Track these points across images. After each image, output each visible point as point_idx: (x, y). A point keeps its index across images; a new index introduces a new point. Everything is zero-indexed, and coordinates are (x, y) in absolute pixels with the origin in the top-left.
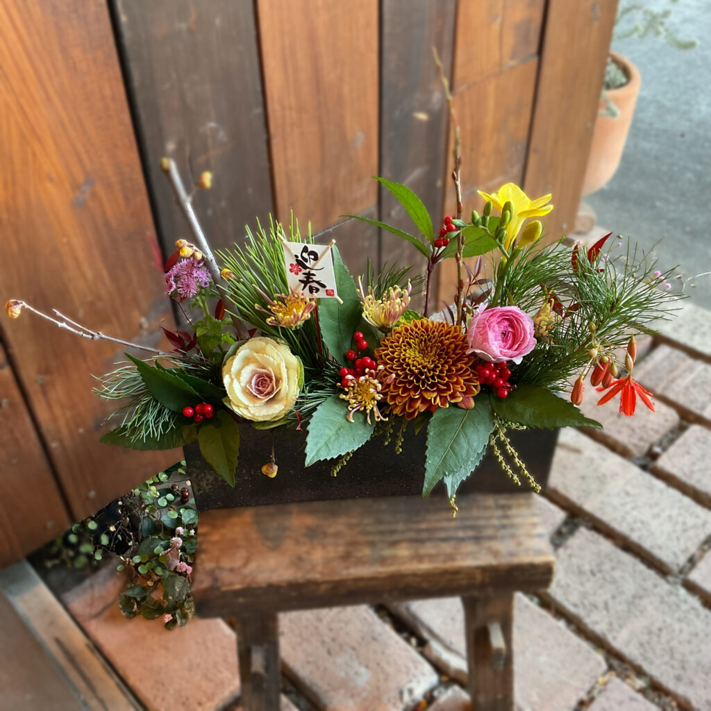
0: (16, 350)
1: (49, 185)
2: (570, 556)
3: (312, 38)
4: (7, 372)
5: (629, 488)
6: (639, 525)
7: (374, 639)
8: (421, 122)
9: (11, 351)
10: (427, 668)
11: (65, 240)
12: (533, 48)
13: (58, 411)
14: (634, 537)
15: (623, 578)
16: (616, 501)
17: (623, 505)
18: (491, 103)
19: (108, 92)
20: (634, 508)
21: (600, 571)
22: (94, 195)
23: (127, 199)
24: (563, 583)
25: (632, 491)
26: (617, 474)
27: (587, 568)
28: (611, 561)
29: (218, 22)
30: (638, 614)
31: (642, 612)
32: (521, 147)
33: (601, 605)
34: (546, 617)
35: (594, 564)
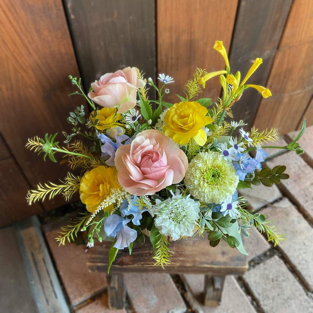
2: (265, 269)
5: (306, 242)
6: (304, 262)
7: (164, 284)
10: (183, 304)
14: (299, 268)
15: (286, 286)
16: (297, 247)
17: (299, 249)
20: (304, 253)
21: (277, 280)
24: (257, 281)
25: (307, 244)
26: (303, 232)
27: (271, 277)
28: (284, 277)
30: (287, 306)
31: (289, 306)
33: (271, 297)
34: (243, 296)
35: (275, 275)
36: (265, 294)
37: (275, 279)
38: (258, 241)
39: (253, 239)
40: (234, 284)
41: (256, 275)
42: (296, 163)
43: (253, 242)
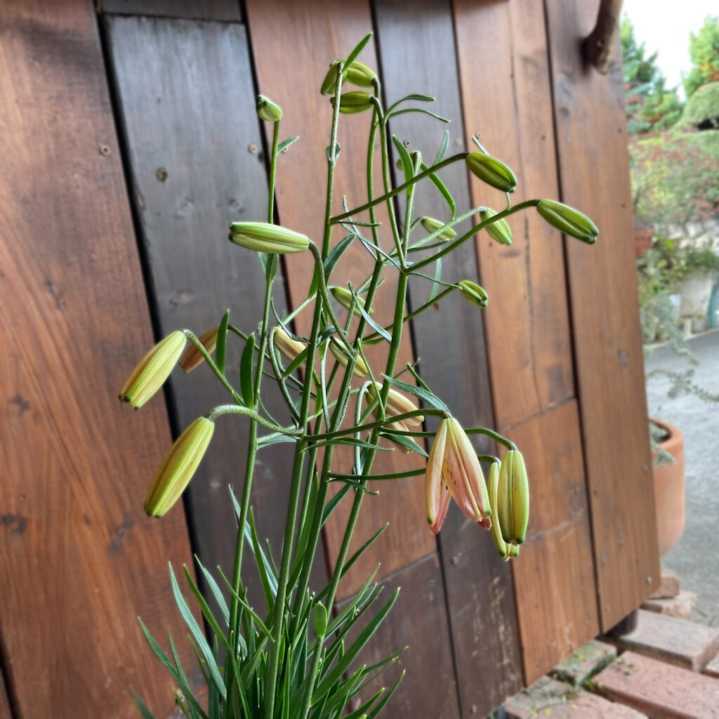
1: (85, 528)
11: (97, 591)
12: (570, 392)
18: (538, 443)
19: (152, 430)
22: (132, 539)
23: (166, 542)
32: (580, 489)
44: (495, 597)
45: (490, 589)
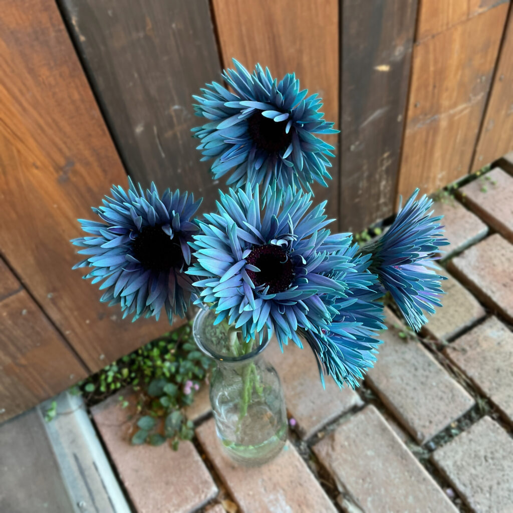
0: (27, 281)
1: (35, 171)
2: (471, 440)
3: (270, 22)
4: (23, 294)
8: (383, 73)
9: (23, 281)
11: (55, 206)
13: (67, 312)
18: (456, 46)
19: (76, 96)
21: (492, 458)
22: (75, 173)
24: (459, 463)
27: (482, 453)
29: (174, 26)
32: (486, 78)
33: (486, 488)
34: (438, 491)
35: (489, 451)
36: (474, 483)
37: (489, 455)
38: (453, 395)
39: (444, 392)
40: (420, 472)
41: (456, 452)
42: (503, 255)
43: (445, 396)
44: (382, 165)
45: (379, 161)
